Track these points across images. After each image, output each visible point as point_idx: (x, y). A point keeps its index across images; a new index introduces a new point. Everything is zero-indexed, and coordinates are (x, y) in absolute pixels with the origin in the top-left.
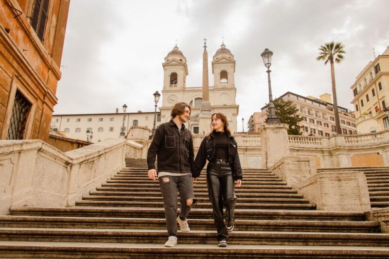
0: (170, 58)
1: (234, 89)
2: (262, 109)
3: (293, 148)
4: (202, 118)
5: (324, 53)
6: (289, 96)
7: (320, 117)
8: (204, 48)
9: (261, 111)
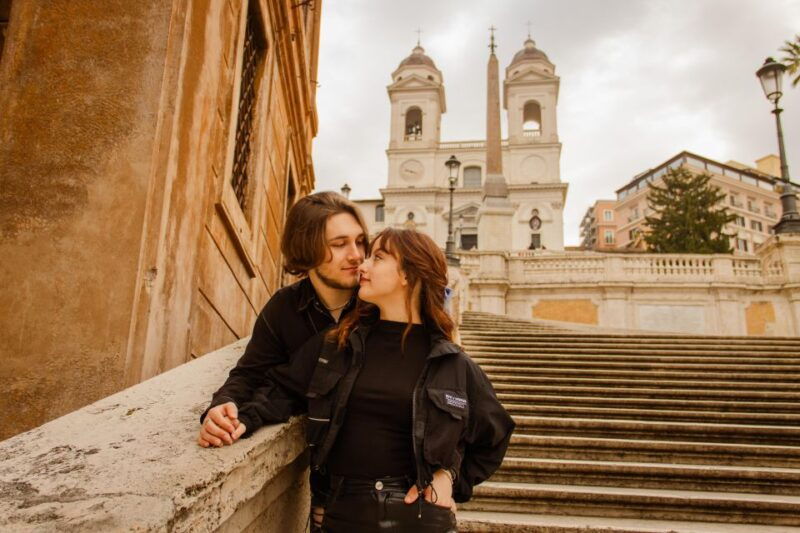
0: (407, 73)
1: (555, 145)
2: (619, 192)
3: (744, 286)
4: (487, 214)
5: (792, 60)
6: (685, 161)
7: (758, 211)
8: (490, 49)
9: (614, 197)
